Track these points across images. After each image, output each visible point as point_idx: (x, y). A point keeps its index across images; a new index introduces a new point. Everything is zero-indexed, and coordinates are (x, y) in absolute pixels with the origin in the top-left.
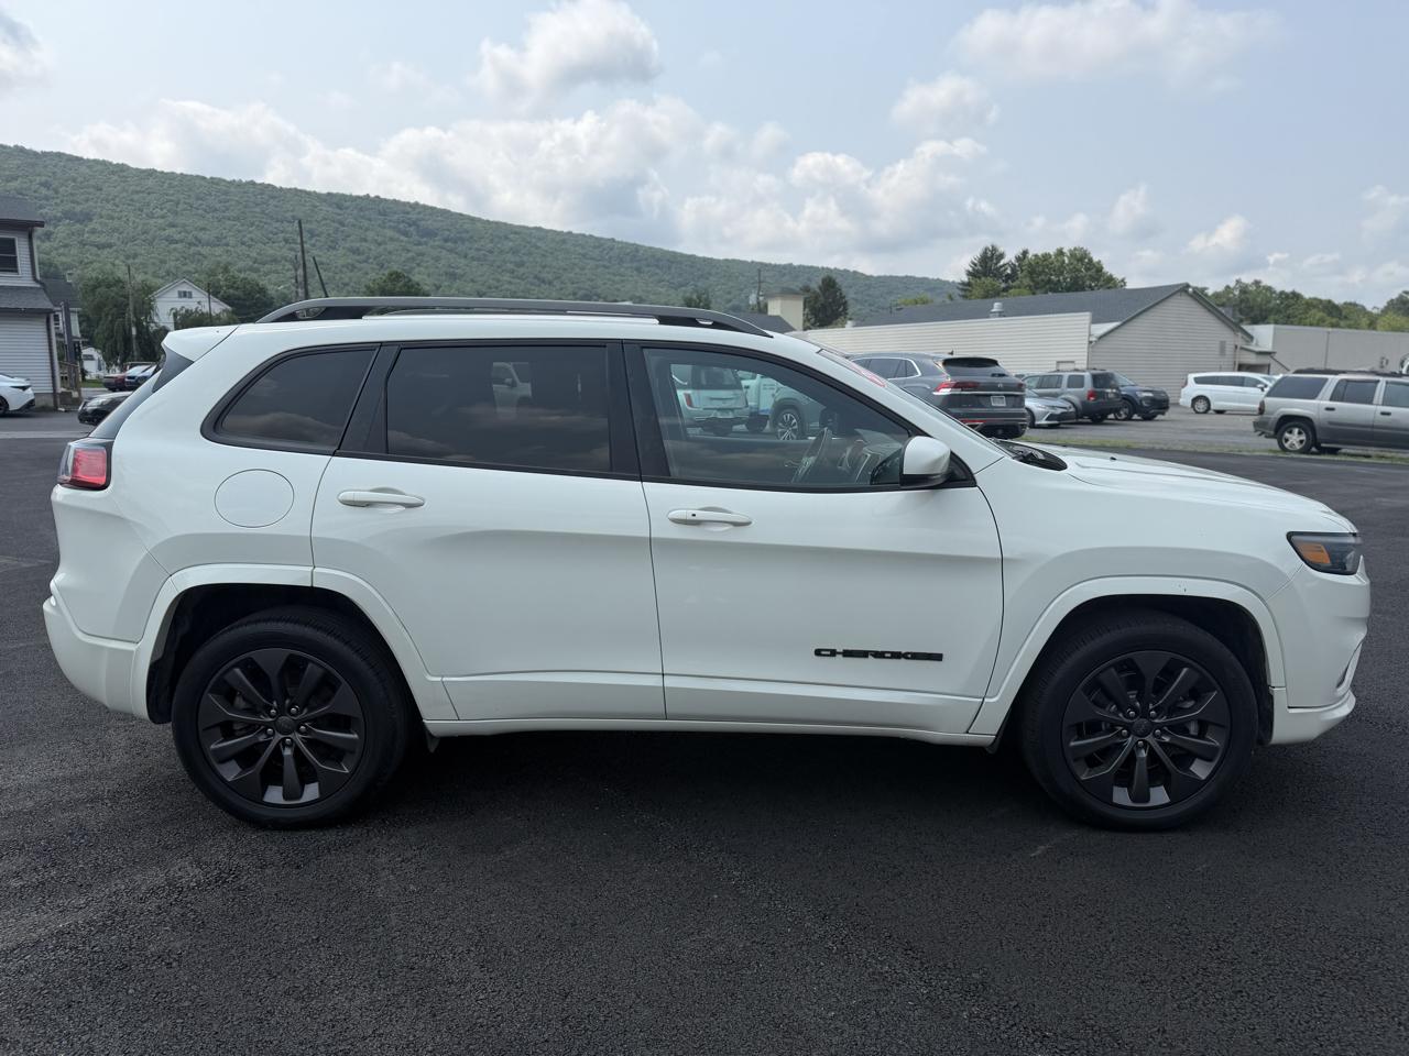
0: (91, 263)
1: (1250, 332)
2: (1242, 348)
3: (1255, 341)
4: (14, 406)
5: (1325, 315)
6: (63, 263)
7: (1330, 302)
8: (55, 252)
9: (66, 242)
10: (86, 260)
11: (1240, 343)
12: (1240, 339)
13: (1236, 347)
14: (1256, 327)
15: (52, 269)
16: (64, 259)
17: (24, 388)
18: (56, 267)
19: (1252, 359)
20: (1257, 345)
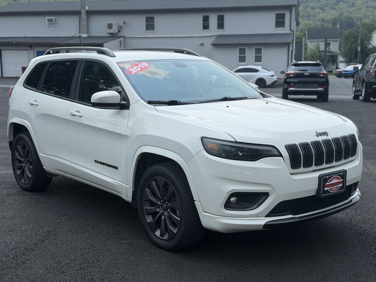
0: (369, 16)
4: (268, 83)
6: (356, 18)
8: (355, 12)
9: (361, 7)
10: (367, 15)
15: (351, 20)
16: (358, 15)
17: (272, 76)
18: (353, 19)
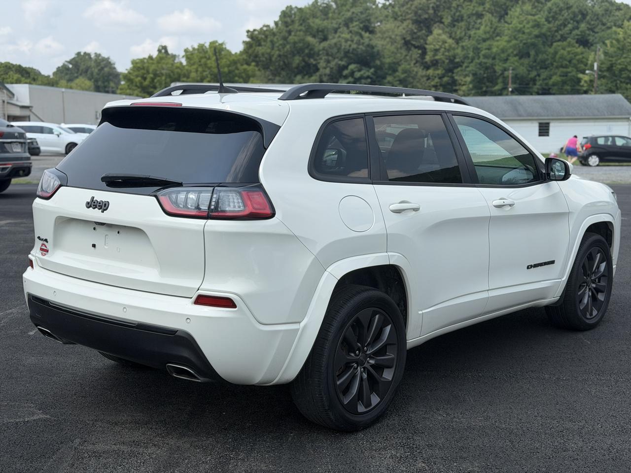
1: (11, 89)
2: (8, 103)
3: (15, 96)
5: (20, 76)
7: (20, 66)
11: (6, 99)
12: (6, 95)
13: (4, 102)
14: (15, 86)
19: (17, 112)
20: (17, 100)
